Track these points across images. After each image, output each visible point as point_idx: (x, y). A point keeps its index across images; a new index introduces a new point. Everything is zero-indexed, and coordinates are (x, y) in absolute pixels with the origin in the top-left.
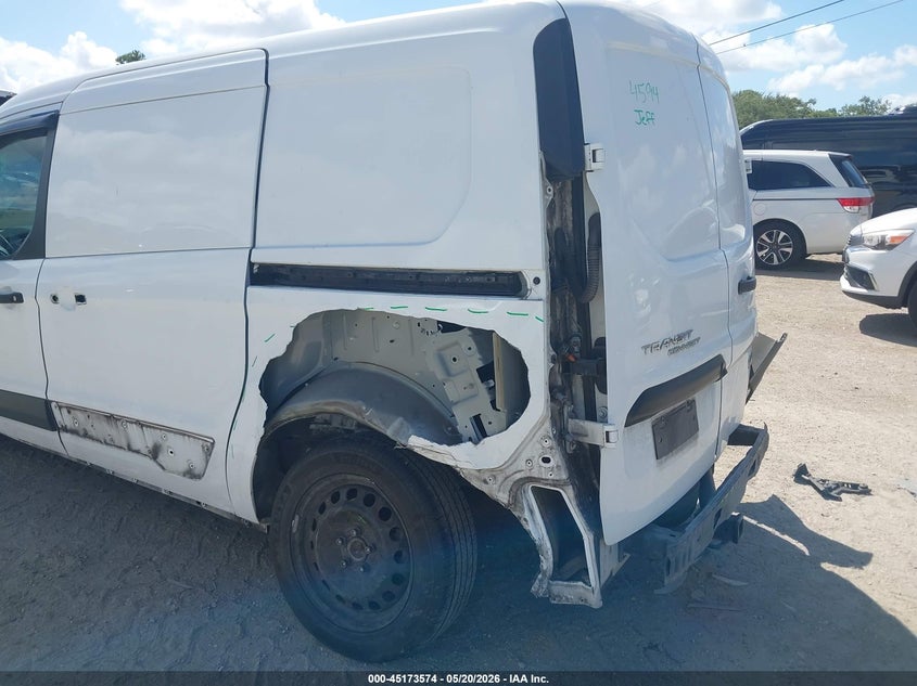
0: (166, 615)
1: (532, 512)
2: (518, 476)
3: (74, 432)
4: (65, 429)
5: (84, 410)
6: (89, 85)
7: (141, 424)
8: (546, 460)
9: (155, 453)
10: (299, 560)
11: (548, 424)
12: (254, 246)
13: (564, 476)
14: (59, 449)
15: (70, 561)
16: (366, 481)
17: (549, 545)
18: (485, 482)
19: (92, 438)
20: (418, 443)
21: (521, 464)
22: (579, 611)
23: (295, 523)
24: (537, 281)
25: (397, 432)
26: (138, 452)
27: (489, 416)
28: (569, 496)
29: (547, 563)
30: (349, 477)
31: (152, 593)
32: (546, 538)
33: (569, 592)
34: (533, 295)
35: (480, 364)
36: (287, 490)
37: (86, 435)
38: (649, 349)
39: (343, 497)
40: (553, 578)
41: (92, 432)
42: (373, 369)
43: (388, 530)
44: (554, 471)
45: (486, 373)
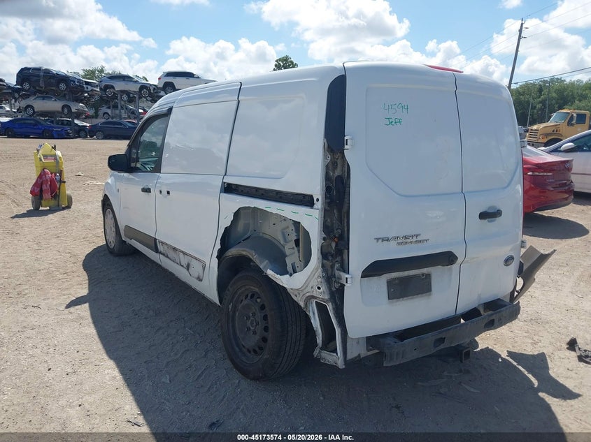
0: (177, 342)
1: (314, 314)
2: (308, 294)
3: (164, 254)
4: (161, 253)
5: (167, 244)
6: (185, 95)
7: (184, 253)
8: (319, 288)
9: (188, 267)
10: (231, 325)
11: (320, 270)
12: (225, 175)
13: (327, 297)
14: (159, 262)
15: (151, 313)
16: (257, 290)
17: (320, 331)
18: (296, 296)
19: (169, 258)
20: (270, 273)
21: (309, 289)
22: (333, 368)
23: (230, 306)
24: (318, 200)
25: (265, 267)
26: (182, 266)
27: (298, 264)
28: (330, 307)
29: (319, 340)
30: (252, 287)
31: (177, 332)
32: (319, 327)
33: (328, 358)
34: (315, 206)
35: (295, 238)
36: (229, 290)
37: (167, 257)
38: (380, 240)
39: (249, 297)
40: (321, 349)
41: (169, 256)
42: (267, 237)
43: (263, 315)
44: (323, 294)
45: (297, 242)
